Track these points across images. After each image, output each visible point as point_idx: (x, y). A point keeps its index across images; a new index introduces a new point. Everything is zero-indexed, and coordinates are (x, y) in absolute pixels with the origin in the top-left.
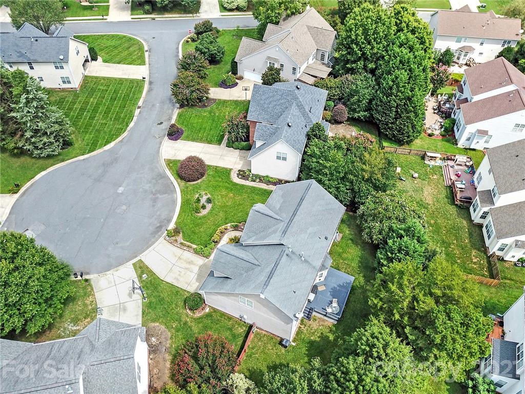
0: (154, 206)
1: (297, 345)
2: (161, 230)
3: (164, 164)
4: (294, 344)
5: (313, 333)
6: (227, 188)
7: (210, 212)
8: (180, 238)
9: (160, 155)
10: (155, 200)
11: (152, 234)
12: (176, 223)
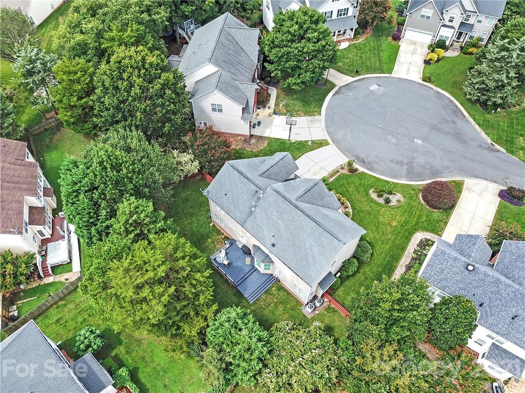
0: (392, 161)
1: (209, 227)
2: (359, 162)
3: (458, 178)
4: (211, 224)
5: (213, 243)
6: (406, 223)
7: (372, 200)
8: (345, 171)
9: (472, 178)
10: (400, 163)
11: (357, 155)
12: (363, 172)
